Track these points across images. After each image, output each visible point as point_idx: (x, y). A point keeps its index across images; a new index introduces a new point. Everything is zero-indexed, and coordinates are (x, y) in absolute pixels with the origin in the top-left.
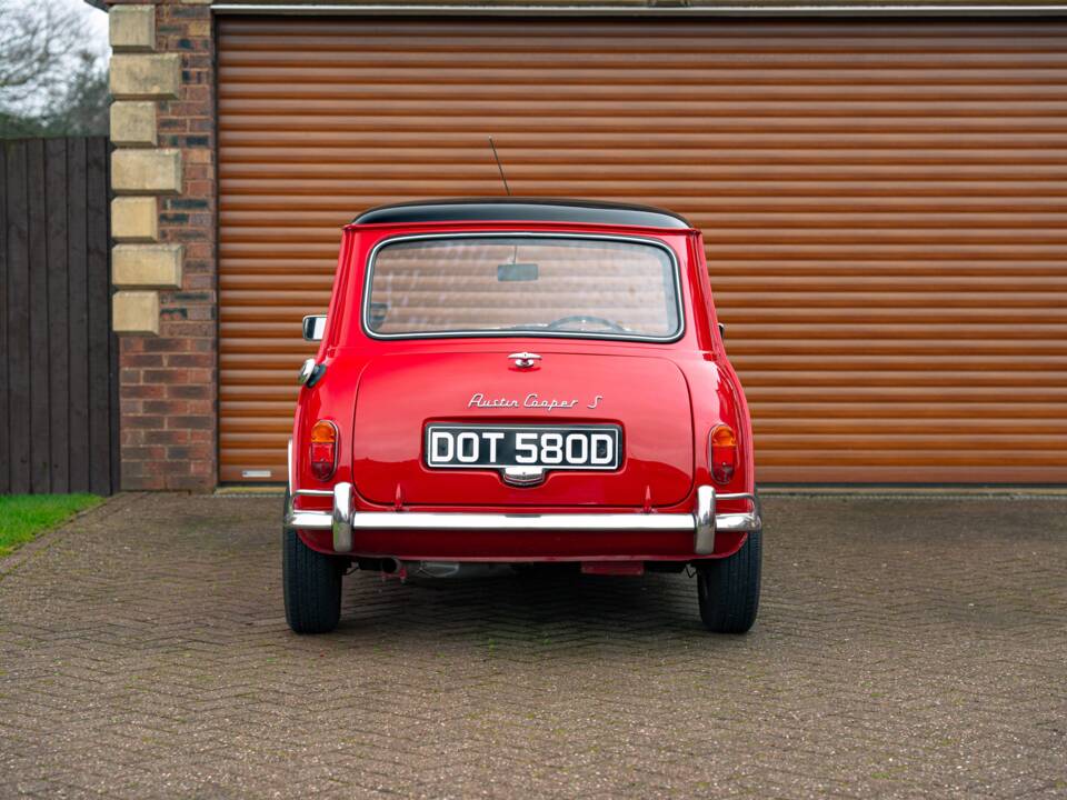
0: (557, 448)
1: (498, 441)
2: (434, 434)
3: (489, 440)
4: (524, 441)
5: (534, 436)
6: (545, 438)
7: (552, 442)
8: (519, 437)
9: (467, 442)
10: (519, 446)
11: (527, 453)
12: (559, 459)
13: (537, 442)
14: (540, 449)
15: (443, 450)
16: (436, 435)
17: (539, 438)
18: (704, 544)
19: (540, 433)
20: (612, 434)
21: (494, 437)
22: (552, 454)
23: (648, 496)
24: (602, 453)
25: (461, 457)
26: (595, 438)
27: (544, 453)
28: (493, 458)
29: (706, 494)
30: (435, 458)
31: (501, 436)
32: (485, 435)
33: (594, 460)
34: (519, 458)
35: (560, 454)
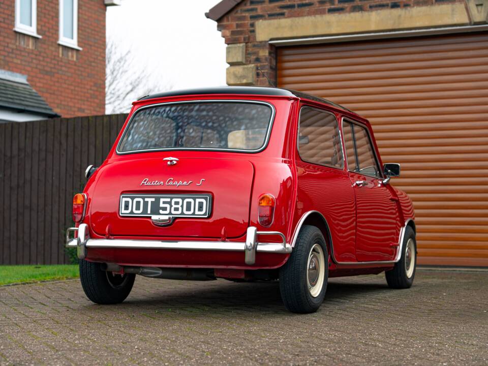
0: (179, 206)
1: (152, 202)
2: (123, 199)
3: (148, 202)
4: (164, 203)
5: (169, 200)
6: (174, 200)
7: (177, 203)
8: (162, 200)
9: (138, 203)
10: (162, 205)
11: (165, 209)
12: (179, 212)
13: (170, 203)
14: (171, 206)
15: (127, 207)
16: (124, 200)
17: (171, 200)
18: (250, 258)
19: (172, 198)
20: (206, 199)
21: (150, 200)
22: (176, 209)
23: (223, 232)
24: (200, 209)
25: (135, 211)
26: (198, 200)
27: (173, 209)
28: (149, 212)
29: (251, 232)
30: (123, 211)
31: (153, 200)
32: (146, 200)
33: (197, 212)
34: (161, 212)
35: (180, 209)
